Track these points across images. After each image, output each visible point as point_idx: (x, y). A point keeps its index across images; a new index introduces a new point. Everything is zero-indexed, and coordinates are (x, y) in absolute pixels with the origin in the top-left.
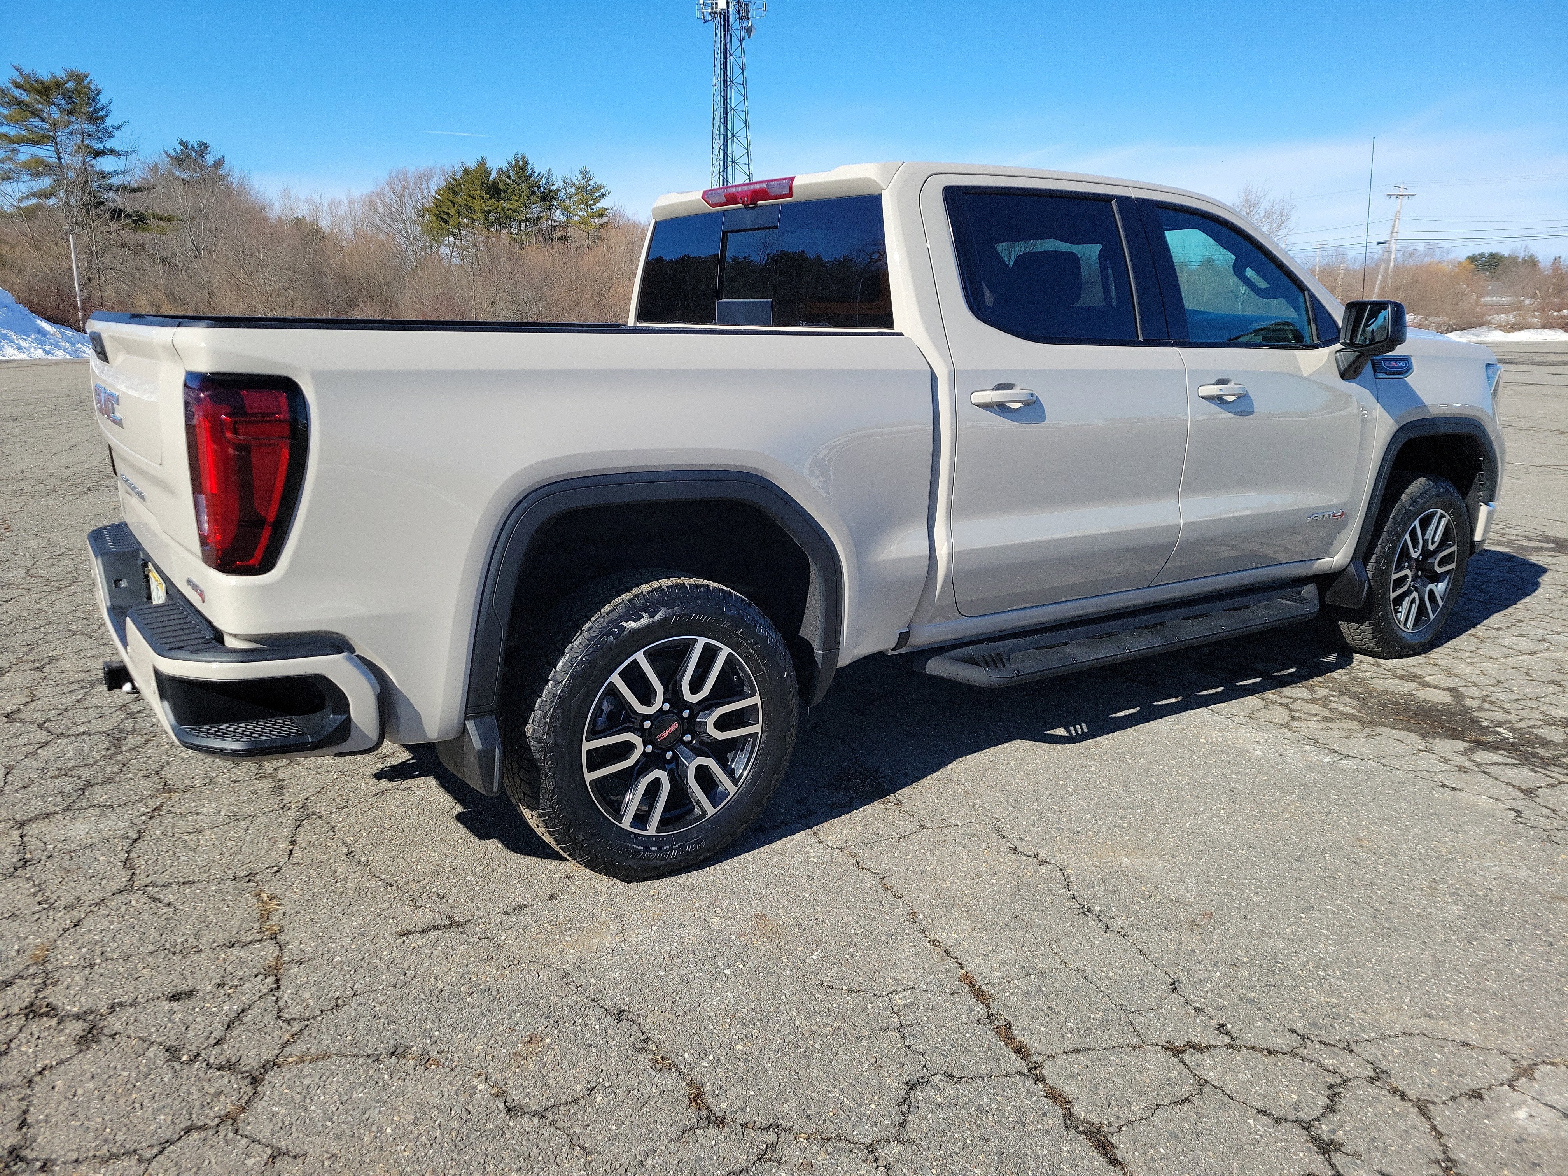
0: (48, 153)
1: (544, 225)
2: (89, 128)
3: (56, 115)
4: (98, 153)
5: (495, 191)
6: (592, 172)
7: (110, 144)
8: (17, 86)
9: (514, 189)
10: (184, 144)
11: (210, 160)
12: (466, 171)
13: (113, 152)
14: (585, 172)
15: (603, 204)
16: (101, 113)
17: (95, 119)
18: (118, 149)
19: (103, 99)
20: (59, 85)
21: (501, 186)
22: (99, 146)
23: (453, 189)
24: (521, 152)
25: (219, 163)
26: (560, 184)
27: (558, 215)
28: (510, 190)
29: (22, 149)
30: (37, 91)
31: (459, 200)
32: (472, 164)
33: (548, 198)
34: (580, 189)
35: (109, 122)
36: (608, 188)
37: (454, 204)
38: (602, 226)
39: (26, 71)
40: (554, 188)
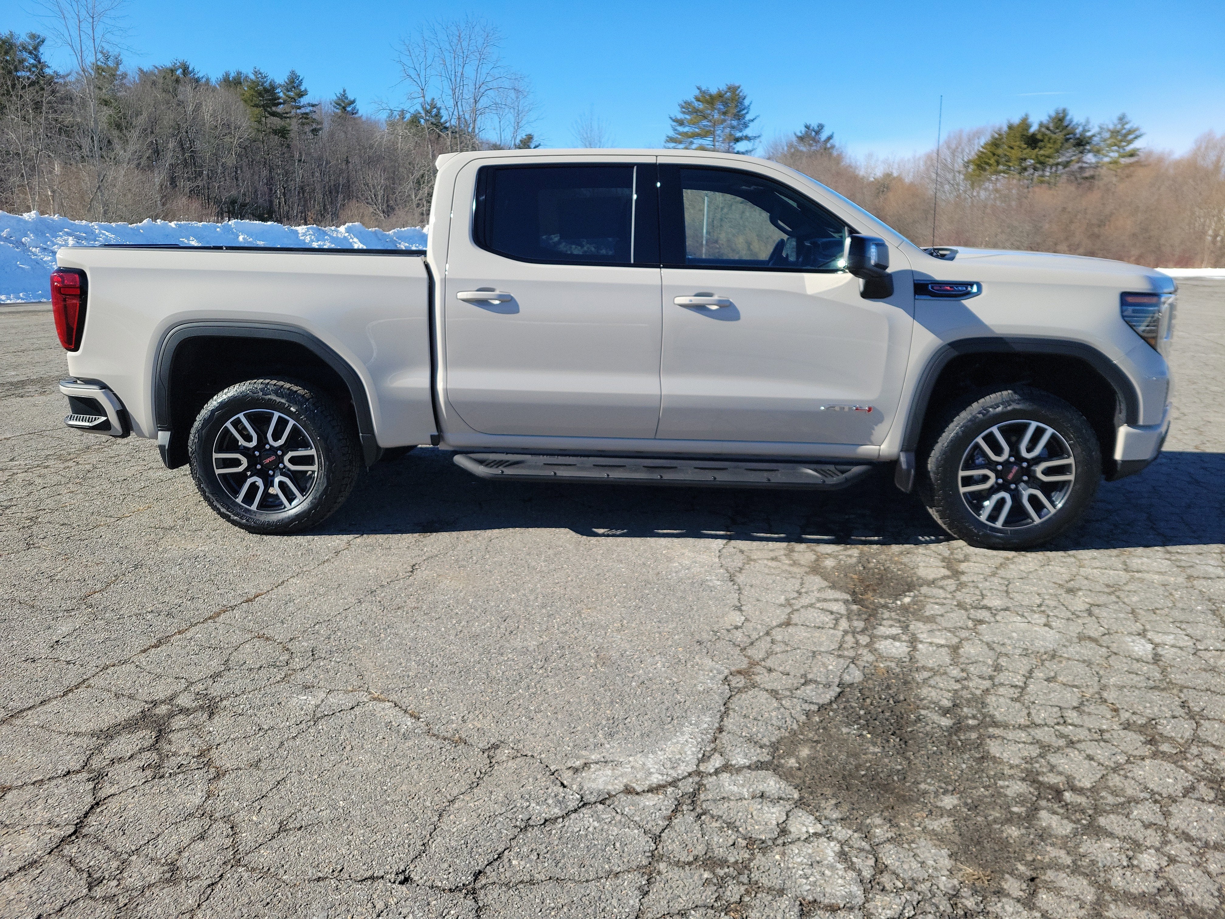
0: (708, 142)
1: (1075, 167)
2: (735, 123)
3: (716, 116)
4: (737, 140)
5: (1033, 141)
6: (1129, 117)
7: (748, 132)
8: (698, 100)
9: (1050, 139)
10: (807, 127)
11: (824, 136)
12: (1010, 127)
13: (747, 138)
14: (1122, 119)
15: (1137, 144)
16: (744, 112)
17: (739, 116)
18: (750, 135)
19: (746, 102)
20: (720, 95)
21: (1039, 137)
22: (739, 134)
23: (995, 143)
24: (1061, 107)
25: (830, 138)
26: (1094, 130)
27: (1090, 158)
28: (1046, 139)
29: (695, 141)
30: (707, 102)
31: (1000, 151)
32: (1016, 120)
33: (1081, 143)
34: (1115, 133)
35: (748, 117)
36: (1143, 130)
37: (994, 154)
38: (1131, 165)
39: (704, 88)
40: (1089, 134)
